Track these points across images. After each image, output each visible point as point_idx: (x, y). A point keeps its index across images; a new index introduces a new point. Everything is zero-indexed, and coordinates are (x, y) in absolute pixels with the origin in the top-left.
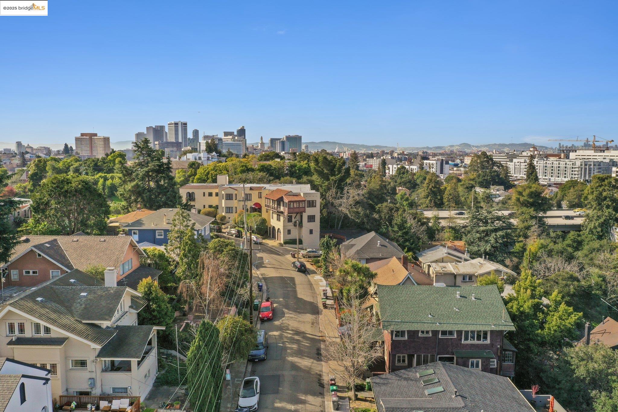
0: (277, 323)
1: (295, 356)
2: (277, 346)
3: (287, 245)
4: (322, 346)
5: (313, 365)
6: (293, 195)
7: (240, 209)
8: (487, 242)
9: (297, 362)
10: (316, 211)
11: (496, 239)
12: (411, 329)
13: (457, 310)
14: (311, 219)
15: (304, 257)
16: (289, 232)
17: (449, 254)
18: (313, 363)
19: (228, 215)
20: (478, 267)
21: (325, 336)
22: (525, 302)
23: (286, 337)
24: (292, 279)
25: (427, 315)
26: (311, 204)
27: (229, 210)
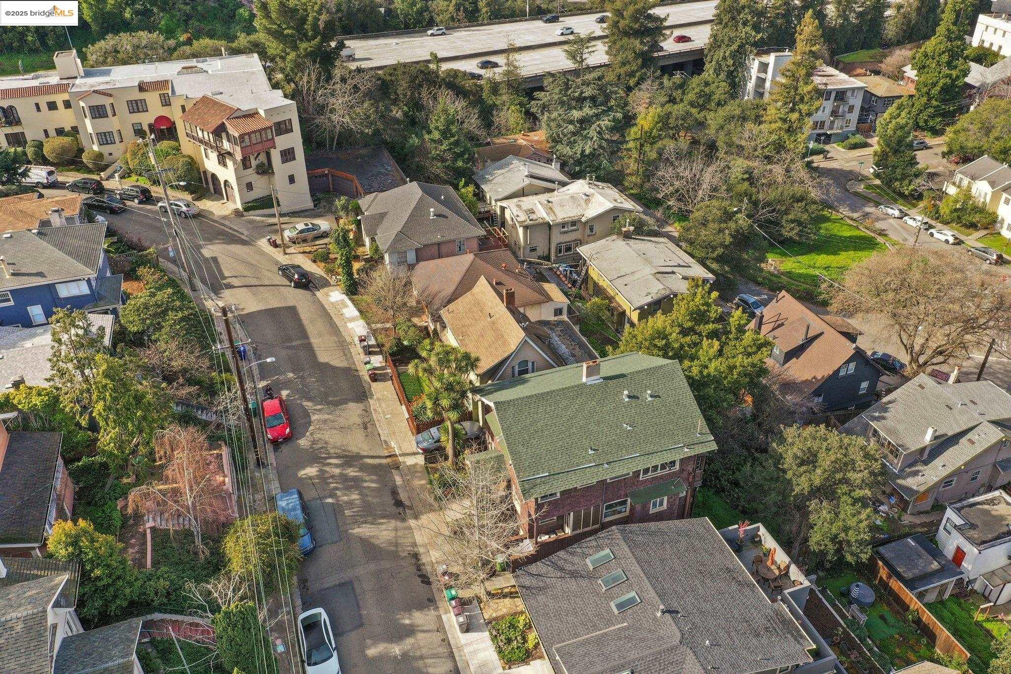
0: (303, 442)
1: (363, 523)
2: (323, 505)
3: (251, 212)
4: (398, 480)
5: (399, 533)
6: (245, 116)
7: (128, 133)
8: (586, 137)
9: (371, 537)
10: (294, 140)
11: (599, 133)
12: (567, 488)
13: (629, 428)
14: (288, 155)
15: (294, 243)
16: (250, 186)
17: (532, 177)
18: (396, 529)
19: (106, 150)
20: (583, 203)
21: (395, 456)
23: (333, 477)
24: (292, 311)
25: (587, 451)
26: (283, 128)
27: (105, 138)
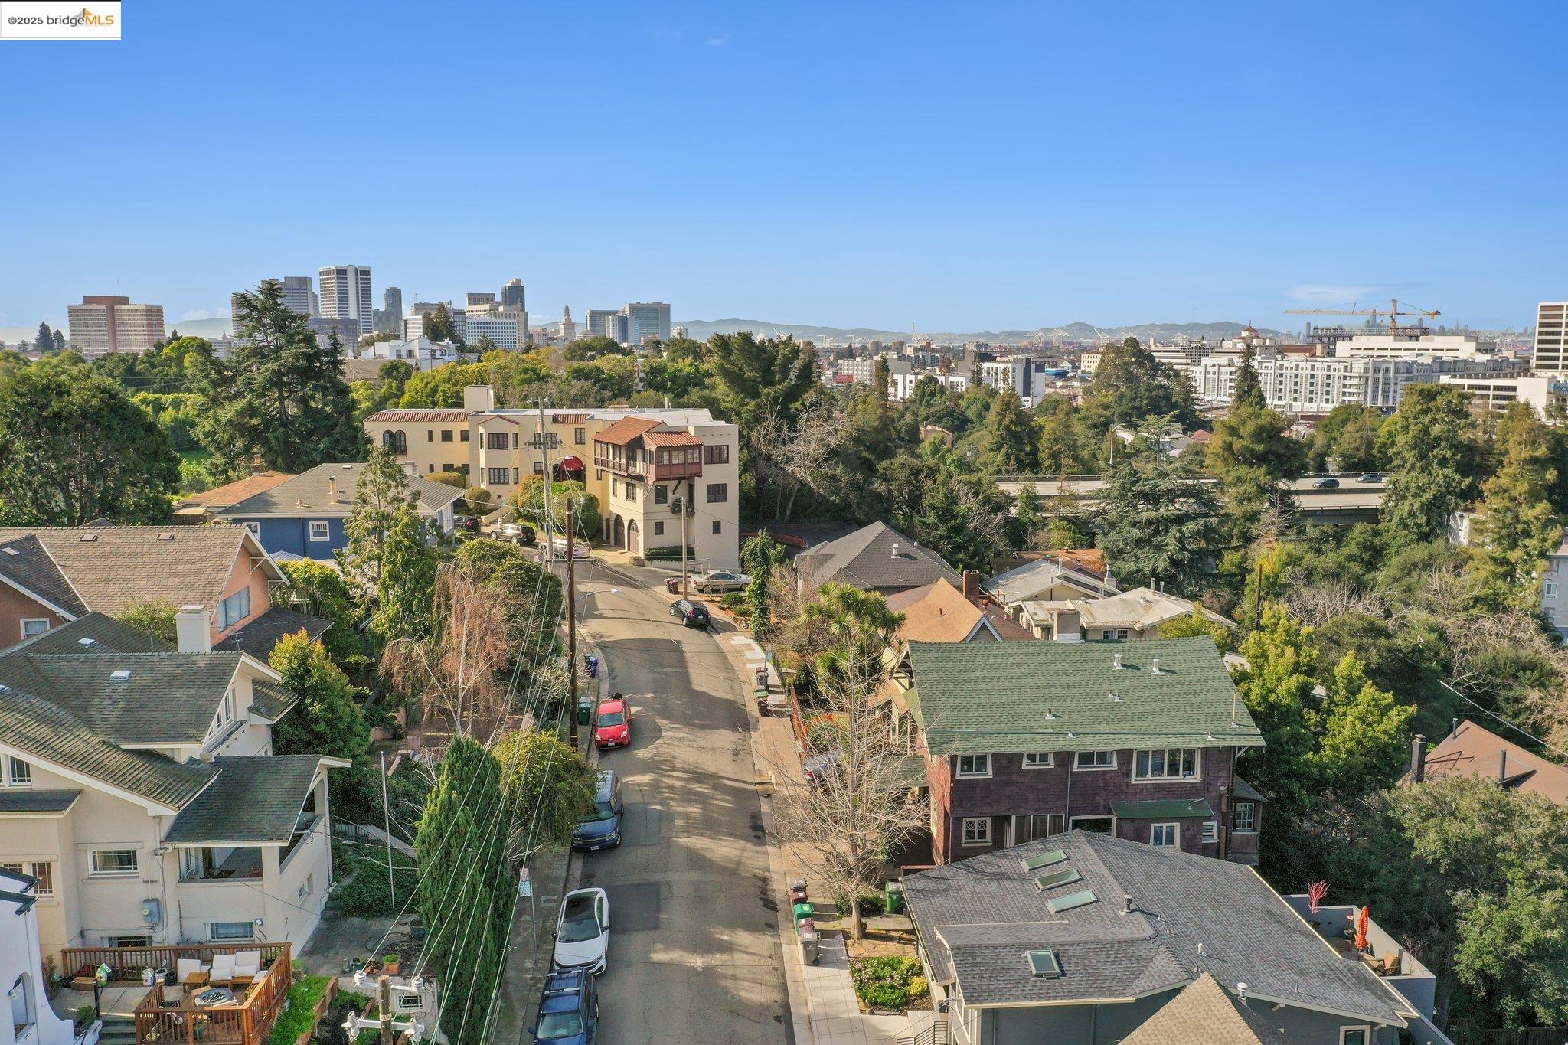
0: (642, 753)
1: (697, 834)
2: (646, 811)
3: (655, 563)
4: (765, 807)
5: (746, 854)
6: (669, 433)
7: (527, 473)
8: (1159, 548)
9: (703, 849)
10: (728, 474)
11: (1180, 541)
12: (1002, 750)
13: (1117, 700)
14: (717, 493)
15: (701, 591)
16: (660, 528)
17: (1066, 579)
18: (744, 850)
19: (495, 490)
20: (1141, 610)
21: (771, 784)
22: (1280, 679)
23: (671, 787)
24: (675, 647)
25: (1042, 714)
26: (716, 455)
27: (498, 475)
